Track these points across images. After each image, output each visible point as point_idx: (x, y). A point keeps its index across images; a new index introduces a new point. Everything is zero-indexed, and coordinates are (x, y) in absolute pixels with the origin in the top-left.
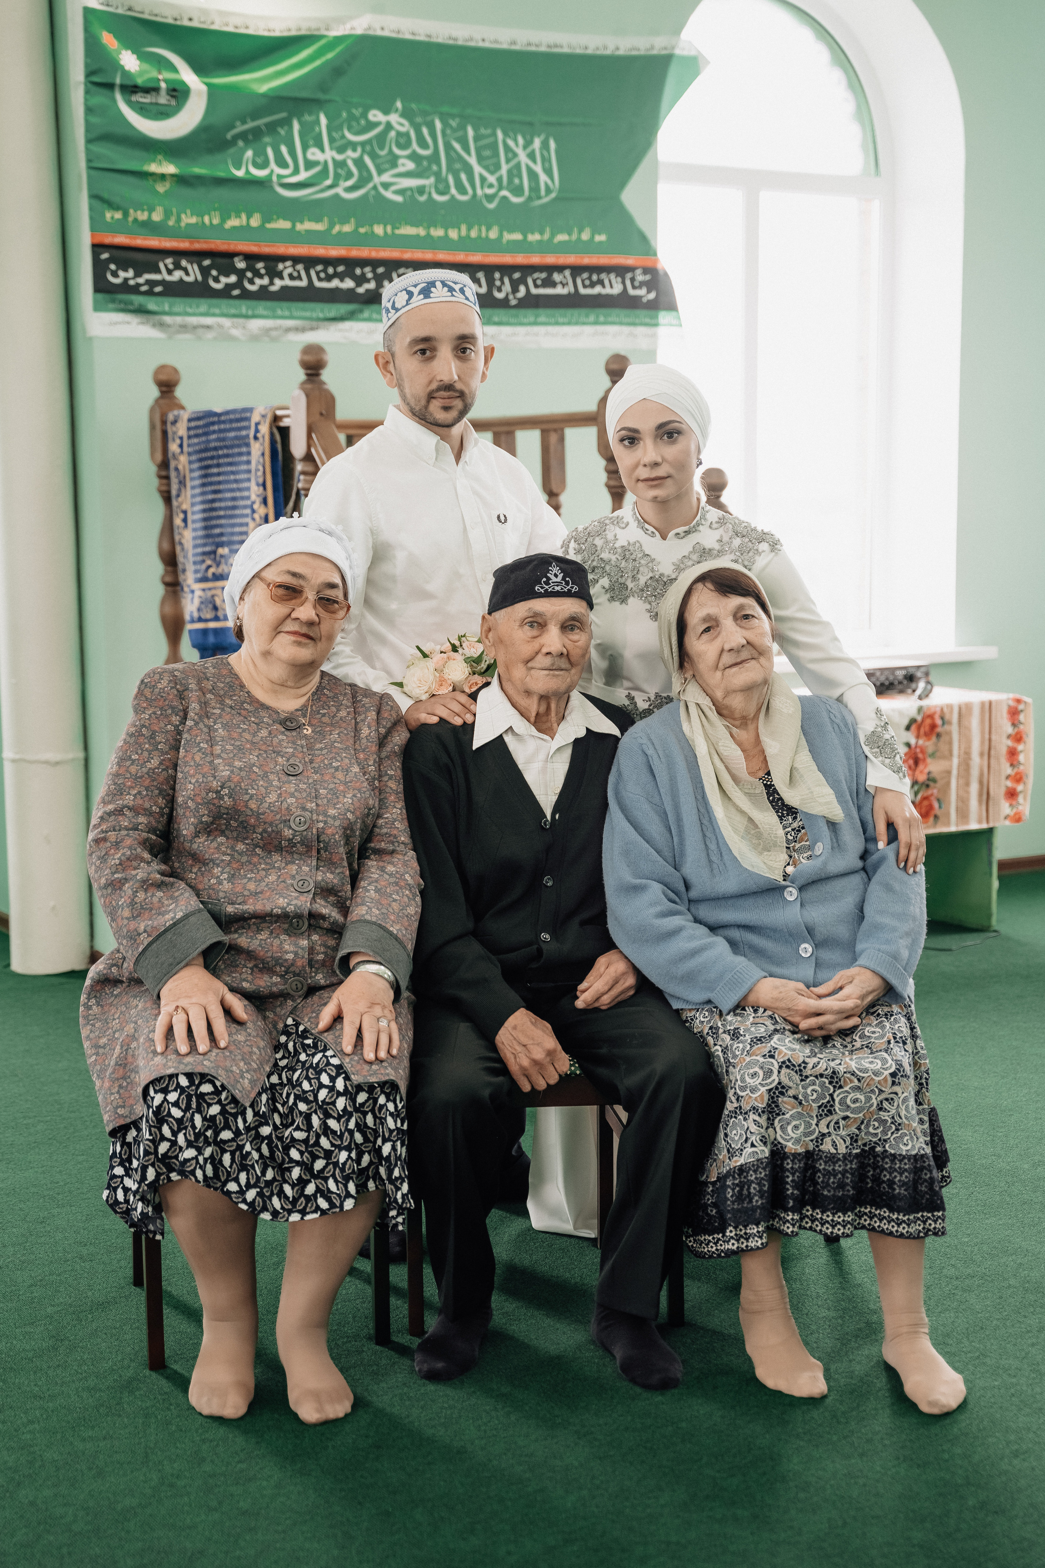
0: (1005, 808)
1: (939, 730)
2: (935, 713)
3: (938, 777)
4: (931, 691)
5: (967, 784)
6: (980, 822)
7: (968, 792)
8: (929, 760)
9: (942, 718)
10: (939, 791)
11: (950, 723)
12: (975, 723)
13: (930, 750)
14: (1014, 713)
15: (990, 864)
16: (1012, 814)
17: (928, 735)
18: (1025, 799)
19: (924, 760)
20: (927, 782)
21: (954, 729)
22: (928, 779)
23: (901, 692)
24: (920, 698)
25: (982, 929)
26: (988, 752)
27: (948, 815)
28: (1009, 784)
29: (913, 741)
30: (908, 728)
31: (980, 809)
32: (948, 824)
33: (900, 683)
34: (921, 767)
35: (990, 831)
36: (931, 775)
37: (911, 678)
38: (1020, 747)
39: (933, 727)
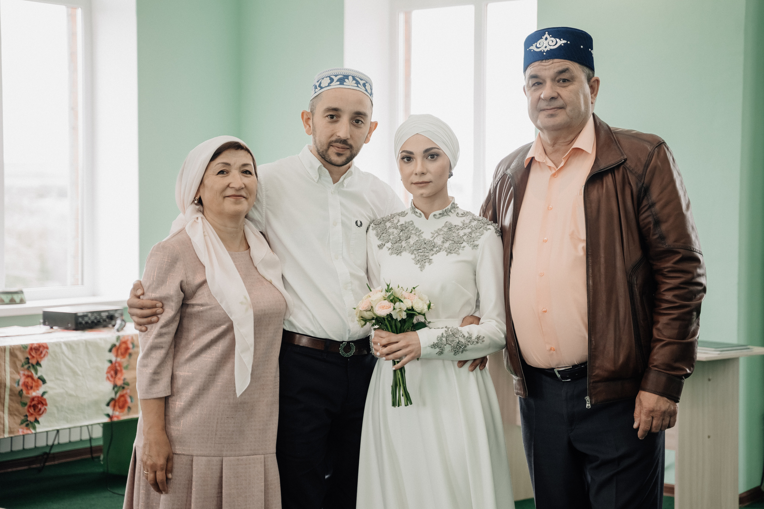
1: (131, 351)
2: (128, 340)
3: (129, 381)
4: (124, 326)
8: (124, 371)
9: (133, 344)
10: (130, 391)
11: (138, 346)
13: (125, 364)
17: (123, 355)
19: (121, 371)
20: (123, 385)
22: (124, 384)
23: (105, 326)
24: (118, 330)
27: (137, 406)
29: (114, 359)
30: (110, 351)
32: (136, 412)
33: (104, 321)
34: (119, 375)
36: (126, 381)
37: (111, 317)
39: (127, 349)
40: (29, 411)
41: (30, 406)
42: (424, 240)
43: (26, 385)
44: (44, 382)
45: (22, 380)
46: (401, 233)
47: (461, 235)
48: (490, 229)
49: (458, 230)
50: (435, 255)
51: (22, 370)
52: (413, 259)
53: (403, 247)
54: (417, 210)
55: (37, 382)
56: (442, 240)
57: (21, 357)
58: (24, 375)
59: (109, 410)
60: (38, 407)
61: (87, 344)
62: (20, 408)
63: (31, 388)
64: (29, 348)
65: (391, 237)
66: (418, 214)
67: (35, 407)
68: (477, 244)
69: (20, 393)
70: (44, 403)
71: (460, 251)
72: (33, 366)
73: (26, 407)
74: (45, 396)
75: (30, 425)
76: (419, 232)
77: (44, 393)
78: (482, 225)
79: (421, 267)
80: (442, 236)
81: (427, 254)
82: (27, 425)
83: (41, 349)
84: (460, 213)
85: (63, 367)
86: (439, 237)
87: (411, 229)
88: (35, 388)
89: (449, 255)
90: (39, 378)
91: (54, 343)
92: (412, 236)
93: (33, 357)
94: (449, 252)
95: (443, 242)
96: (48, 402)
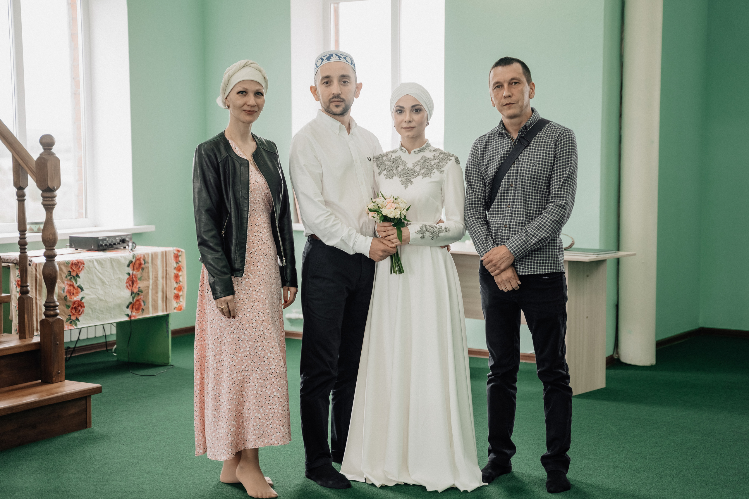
0: (174, 304)
1: (143, 266)
2: (141, 258)
3: (143, 289)
4: (136, 247)
5: (157, 293)
6: (163, 311)
7: (157, 297)
8: (138, 281)
9: (144, 260)
10: (143, 297)
11: (148, 263)
12: (159, 262)
13: (139, 276)
14: (177, 257)
15: (168, 332)
16: (177, 307)
17: (138, 269)
18: (183, 299)
19: (136, 281)
20: (138, 292)
21: (150, 265)
22: (139, 291)
24: (132, 250)
25: (165, 365)
26: (166, 277)
27: (149, 308)
28: (176, 292)
29: (131, 272)
30: (128, 266)
31: (163, 306)
32: (149, 313)
33: (118, 243)
34: (135, 285)
35: (168, 315)
36: (140, 288)
37: (123, 241)
38: (180, 274)
39: (140, 264)
40: (72, 312)
41: (72, 308)
42: (408, 168)
43: (69, 292)
44: (82, 289)
45: (67, 288)
46: (393, 164)
47: (433, 164)
48: (451, 160)
49: (430, 161)
50: (415, 178)
51: (66, 281)
52: (400, 181)
53: (394, 173)
54: (403, 148)
55: (77, 290)
56: (420, 168)
57: (65, 270)
58: (68, 284)
59: (129, 311)
60: (78, 309)
61: (112, 260)
62: (66, 310)
63: (73, 294)
64: (70, 263)
65: (387, 167)
66: (404, 151)
67: (76, 308)
68: (443, 170)
69: (65, 298)
70: (83, 306)
71: (432, 175)
72: (74, 277)
73: (70, 309)
74: (83, 301)
75: (73, 322)
76: (404, 162)
77: (82, 298)
78: (446, 156)
79: (405, 187)
80: (420, 166)
81: (410, 178)
82: (71, 322)
83: (79, 264)
84: (432, 150)
85: (95, 278)
86: (418, 166)
87: (400, 161)
88: (76, 295)
89: (424, 178)
90: (78, 287)
91: (88, 260)
92: (400, 166)
93: (74, 270)
94: (424, 176)
95: (420, 170)
96: (85, 305)
